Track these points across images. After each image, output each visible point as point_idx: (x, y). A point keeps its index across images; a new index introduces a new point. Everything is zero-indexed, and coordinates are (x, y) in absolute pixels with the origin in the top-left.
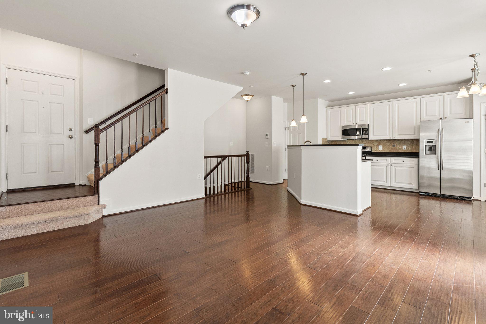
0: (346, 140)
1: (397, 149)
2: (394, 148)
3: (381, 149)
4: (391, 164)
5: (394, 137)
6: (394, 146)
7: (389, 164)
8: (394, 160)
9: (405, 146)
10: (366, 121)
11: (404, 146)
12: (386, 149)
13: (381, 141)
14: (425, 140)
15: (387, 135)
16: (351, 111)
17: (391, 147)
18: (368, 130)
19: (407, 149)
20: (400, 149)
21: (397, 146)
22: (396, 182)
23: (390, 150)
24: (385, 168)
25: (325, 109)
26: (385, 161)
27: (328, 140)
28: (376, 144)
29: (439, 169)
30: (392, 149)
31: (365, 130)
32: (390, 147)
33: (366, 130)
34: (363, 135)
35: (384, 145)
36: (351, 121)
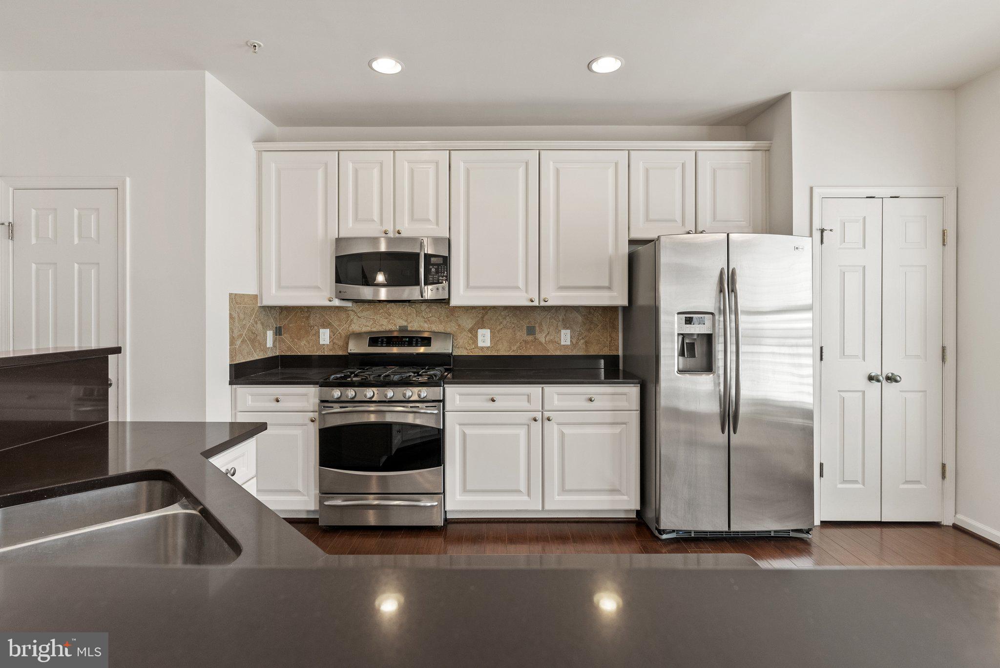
0: (349, 304)
1: (541, 343)
2: (530, 338)
3: (488, 343)
4: (546, 414)
5: (542, 297)
6: (531, 331)
7: (538, 415)
8: (559, 394)
9: (568, 331)
10: (437, 224)
11: (563, 332)
12: (506, 344)
13: (486, 309)
14: (679, 313)
15: (517, 288)
16: (376, 172)
17: (522, 335)
18: (446, 261)
19: (574, 342)
20: (551, 341)
21: (541, 331)
22: (564, 490)
23: (519, 348)
24: (522, 432)
25: (250, 150)
26: (523, 404)
27: (267, 302)
28: (467, 322)
29: (723, 432)
30: (526, 342)
31: (433, 260)
32: (518, 334)
33: (440, 261)
34: (425, 284)
35: (499, 328)
36: (376, 217)
